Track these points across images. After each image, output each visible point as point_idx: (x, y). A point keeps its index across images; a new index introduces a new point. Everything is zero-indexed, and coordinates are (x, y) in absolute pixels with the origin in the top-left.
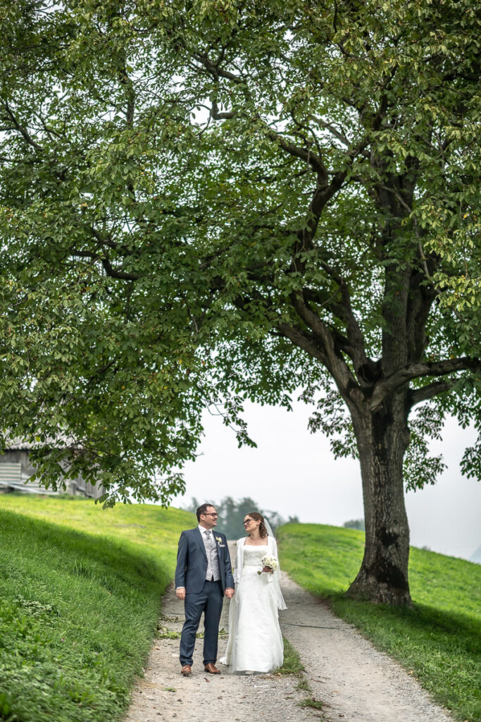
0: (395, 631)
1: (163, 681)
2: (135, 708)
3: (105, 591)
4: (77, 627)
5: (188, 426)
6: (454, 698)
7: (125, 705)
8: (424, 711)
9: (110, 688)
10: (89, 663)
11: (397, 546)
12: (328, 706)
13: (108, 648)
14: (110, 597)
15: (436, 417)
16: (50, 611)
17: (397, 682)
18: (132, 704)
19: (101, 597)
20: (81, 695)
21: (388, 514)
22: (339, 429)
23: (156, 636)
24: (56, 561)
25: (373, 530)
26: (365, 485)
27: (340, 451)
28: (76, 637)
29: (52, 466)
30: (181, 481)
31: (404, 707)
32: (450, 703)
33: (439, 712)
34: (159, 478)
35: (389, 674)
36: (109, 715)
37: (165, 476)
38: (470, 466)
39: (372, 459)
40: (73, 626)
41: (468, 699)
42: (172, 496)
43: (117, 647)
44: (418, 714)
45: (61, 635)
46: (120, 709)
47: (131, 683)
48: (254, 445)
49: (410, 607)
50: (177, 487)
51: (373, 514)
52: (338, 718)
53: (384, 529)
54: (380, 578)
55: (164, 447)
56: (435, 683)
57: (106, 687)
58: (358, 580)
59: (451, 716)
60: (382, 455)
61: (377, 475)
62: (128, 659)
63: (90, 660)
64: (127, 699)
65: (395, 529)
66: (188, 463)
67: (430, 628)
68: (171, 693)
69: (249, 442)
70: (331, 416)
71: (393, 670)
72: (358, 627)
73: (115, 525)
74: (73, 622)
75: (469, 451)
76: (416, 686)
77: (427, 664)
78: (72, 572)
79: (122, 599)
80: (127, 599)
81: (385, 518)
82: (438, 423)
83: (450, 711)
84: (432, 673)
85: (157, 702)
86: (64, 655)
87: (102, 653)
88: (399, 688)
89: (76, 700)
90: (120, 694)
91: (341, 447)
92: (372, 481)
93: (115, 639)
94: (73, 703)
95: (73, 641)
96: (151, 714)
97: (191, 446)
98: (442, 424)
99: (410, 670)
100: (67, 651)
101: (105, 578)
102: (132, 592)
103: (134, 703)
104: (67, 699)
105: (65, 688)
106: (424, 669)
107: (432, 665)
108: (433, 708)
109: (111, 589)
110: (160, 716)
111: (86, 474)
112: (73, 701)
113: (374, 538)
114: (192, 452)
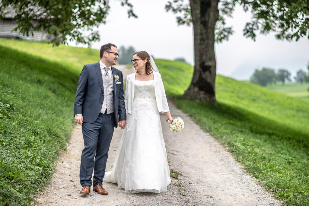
0: (211, 119)
4: (25, 118)
5: (102, 6)
6: (259, 170)
7: (49, 176)
9: (39, 165)
10: (28, 145)
11: (210, 72)
12: (181, 175)
13: (43, 133)
15: (230, 6)
16: (8, 108)
17: (219, 155)
19: (46, 97)
20: (14, 174)
21: (206, 55)
22: (180, 11)
24: (24, 75)
25: (198, 63)
26: (195, 39)
27: (181, 22)
28: (24, 125)
29: (26, 23)
30: (98, 35)
31: (228, 176)
32: (256, 173)
33: (251, 181)
34: (85, 32)
35: (214, 149)
37: (90, 32)
38: (248, 32)
39: (200, 26)
40: (23, 118)
42: (93, 42)
44: (238, 182)
47: (56, 156)
48: (136, 17)
49: (216, 105)
50: (95, 38)
51: (198, 54)
52: (188, 185)
53: (203, 63)
54: (201, 89)
55: (89, 17)
56: (243, 158)
58: (189, 89)
59: (260, 184)
60: (205, 24)
61: (201, 34)
62: (56, 140)
63: (29, 142)
65: (209, 63)
66: (101, 25)
67: (226, 115)
69: (134, 15)
70: (177, 4)
71: (215, 146)
72: (191, 116)
73: (67, 56)
75: (248, 24)
76: (232, 159)
77: (236, 144)
78: (32, 82)
79: (60, 98)
80: (63, 98)
81: (204, 57)
82: (231, 9)
83: (258, 180)
84: (240, 150)
85: (72, 170)
86: (12, 139)
87: (38, 137)
88: (221, 160)
89: (10, 178)
90: (45, 168)
91: (181, 20)
92: (199, 37)
93: (49, 127)
94: (8, 180)
95: (21, 128)
96: (66, 181)
97: (103, 17)
98: (233, 10)
99: (226, 147)
100: (15, 136)
101: (52, 85)
102: (67, 93)
103: (57, 172)
104: (4, 177)
105: (4, 168)
106: (235, 147)
107: (238, 144)
108: (246, 177)
109: (54, 92)
110: (72, 183)
111: (45, 28)
112: (8, 179)
113: (198, 67)
114: (103, 20)
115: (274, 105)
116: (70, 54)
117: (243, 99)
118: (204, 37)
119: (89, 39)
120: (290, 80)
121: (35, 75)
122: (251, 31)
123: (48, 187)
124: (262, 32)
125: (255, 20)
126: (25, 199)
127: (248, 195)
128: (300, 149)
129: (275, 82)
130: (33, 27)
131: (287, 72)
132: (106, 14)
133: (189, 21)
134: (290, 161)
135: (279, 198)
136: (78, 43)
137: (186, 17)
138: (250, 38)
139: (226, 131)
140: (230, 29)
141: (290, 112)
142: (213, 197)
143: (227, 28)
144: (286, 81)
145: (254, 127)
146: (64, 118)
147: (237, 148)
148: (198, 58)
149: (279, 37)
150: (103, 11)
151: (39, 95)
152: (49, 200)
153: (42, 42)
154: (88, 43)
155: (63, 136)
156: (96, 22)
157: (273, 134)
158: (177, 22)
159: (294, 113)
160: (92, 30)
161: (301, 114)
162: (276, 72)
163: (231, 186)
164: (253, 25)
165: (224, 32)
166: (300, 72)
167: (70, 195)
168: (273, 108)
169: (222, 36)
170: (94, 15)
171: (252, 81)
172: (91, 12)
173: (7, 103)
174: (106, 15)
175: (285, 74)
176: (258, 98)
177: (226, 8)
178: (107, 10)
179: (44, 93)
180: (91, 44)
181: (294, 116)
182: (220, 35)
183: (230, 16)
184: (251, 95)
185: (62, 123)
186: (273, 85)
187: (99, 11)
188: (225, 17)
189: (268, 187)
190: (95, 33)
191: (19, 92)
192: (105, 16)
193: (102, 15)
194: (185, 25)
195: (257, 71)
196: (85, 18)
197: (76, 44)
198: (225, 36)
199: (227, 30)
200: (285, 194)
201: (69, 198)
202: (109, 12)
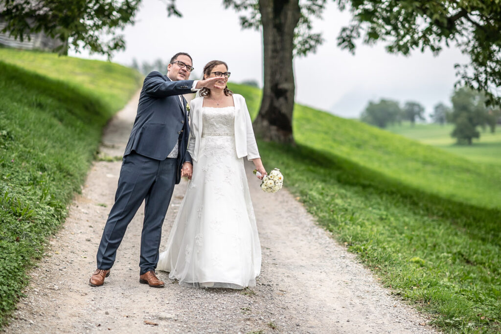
0: (283, 163)
1: (97, 197)
2: (71, 220)
3: (55, 121)
4: (28, 150)
6: (334, 223)
7: (62, 219)
8: (310, 232)
9: (49, 204)
10: (34, 181)
11: (286, 98)
13: (52, 169)
14: (59, 126)
16: (5, 136)
17: (287, 206)
18: (69, 217)
19: (51, 126)
20: (22, 210)
21: (281, 74)
22: (246, 8)
23: (95, 159)
24: (18, 96)
25: (269, 85)
27: (246, 24)
28: (26, 158)
29: (20, 21)
30: (122, 42)
31: (294, 228)
32: (331, 226)
33: (323, 234)
34: (105, 37)
35: (280, 199)
36: (47, 227)
37: (111, 36)
38: (344, 41)
39: (272, 31)
40: (24, 149)
41: (346, 224)
42: (115, 52)
43: (60, 168)
44: (305, 235)
45: (13, 156)
46: (57, 222)
47: (69, 199)
48: (180, 15)
49: (293, 146)
50: (119, 45)
51: (269, 72)
53: (277, 85)
54: (272, 122)
55: (111, 14)
56: (317, 209)
57: (46, 203)
58: (255, 123)
59: (333, 238)
60: (279, 28)
61: (274, 43)
62: (68, 178)
63: (35, 178)
64: (64, 213)
65: (284, 86)
66: (128, 26)
68: (103, 208)
69: (176, 13)
71: (283, 195)
73: (73, 73)
74: (25, 146)
75: (344, 30)
76: (302, 210)
77: (310, 193)
78: (30, 105)
79: (69, 128)
80: (73, 128)
81: (278, 77)
82: (321, 7)
83: (331, 234)
84: (315, 200)
85: (91, 216)
86: (13, 174)
87: (46, 173)
88: (289, 211)
89: (17, 214)
90: (58, 209)
91: (246, 21)
92: (270, 47)
93: (59, 161)
94: (15, 217)
95: (22, 162)
96: (84, 226)
97: (131, 14)
98: (324, 8)
99: (297, 196)
100: (16, 170)
101: (58, 112)
102: (79, 123)
103: (70, 216)
104: (10, 213)
105: (9, 203)
106: (308, 196)
107: (314, 194)
108: (318, 230)
109: (61, 120)
110: (91, 228)
111: (47, 29)
112: (14, 215)
113: (269, 91)
114: (131, 18)
115: (388, 153)
116: (78, 70)
117: (341, 143)
118: (278, 47)
119: (109, 47)
120: (423, 119)
121: (33, 97)
122: (348, 40)
123: (61, 231)
124: (367, 42)
125: (356, 23)
126: (37, 239)
127: (315, 247)
128: (405, 206)
129: (400, 122)
130: (29, 28)
131: (418, 105)
132: (136, 10)
133: (258, 23)
134: (384, 217)
135: (353, 252)
136: (92, 52)
137: (253, 17)
138: (347, 51)
139: (300, 177)
140: (319, 35)
141: (412, 165)
142: (269, 249)
143: (315, 35)
144: (418, 121)
145: (344, 176)
146: (77, 153)
147: (312, 198)
148: (269, 78)
149: (390, 49)
150: (130, 5)
151: (43, 123)
152: (64, 244)
153: (35, 50)
154: (108, 52)
155: (77, 175)
156: (121, 22)
157: (370, 186)
158: (241, 24)
159: (419, 165)
160: (114, 34)
161: (429, 168)
162: (402, 106)
163: (296, 238)
164: (352, 31)
165: (309, 40)
166: (439, 107)
167: (89, 241)
168: (386, 157)
169: (307, 46)
170: (117, 12)
171: (364, 119)
172: (113, 7)
173: (3, 130)
174: (135, 12)
175: (416, 109)
176: (365, 142)
177: (314, 4)
178: (136, 4)
179: (48, 121)
180: (112, 55)
181: (417, 170)
182: (304, 45)
183: (319, 17)
184: (354, 138)
185: (75, 159)
186: (397, 127)
187: (124, 5)
188: (312, 18)
189: (342, 241)
190: (119, 38)
191: (16, 117)
192: (134, 14)
193: (129, 11)
194: (253, 29)
195: (371, 104)
196: (105, 16)
197: (90, 53)
198: (311, 47)
199: (314, 38)
200: (362, 248)
201: (88, 243)
202: (139, 7)
